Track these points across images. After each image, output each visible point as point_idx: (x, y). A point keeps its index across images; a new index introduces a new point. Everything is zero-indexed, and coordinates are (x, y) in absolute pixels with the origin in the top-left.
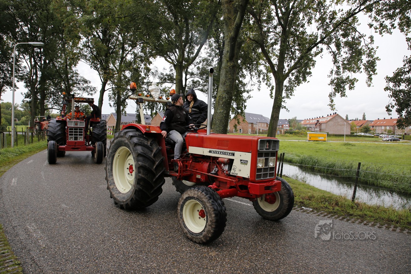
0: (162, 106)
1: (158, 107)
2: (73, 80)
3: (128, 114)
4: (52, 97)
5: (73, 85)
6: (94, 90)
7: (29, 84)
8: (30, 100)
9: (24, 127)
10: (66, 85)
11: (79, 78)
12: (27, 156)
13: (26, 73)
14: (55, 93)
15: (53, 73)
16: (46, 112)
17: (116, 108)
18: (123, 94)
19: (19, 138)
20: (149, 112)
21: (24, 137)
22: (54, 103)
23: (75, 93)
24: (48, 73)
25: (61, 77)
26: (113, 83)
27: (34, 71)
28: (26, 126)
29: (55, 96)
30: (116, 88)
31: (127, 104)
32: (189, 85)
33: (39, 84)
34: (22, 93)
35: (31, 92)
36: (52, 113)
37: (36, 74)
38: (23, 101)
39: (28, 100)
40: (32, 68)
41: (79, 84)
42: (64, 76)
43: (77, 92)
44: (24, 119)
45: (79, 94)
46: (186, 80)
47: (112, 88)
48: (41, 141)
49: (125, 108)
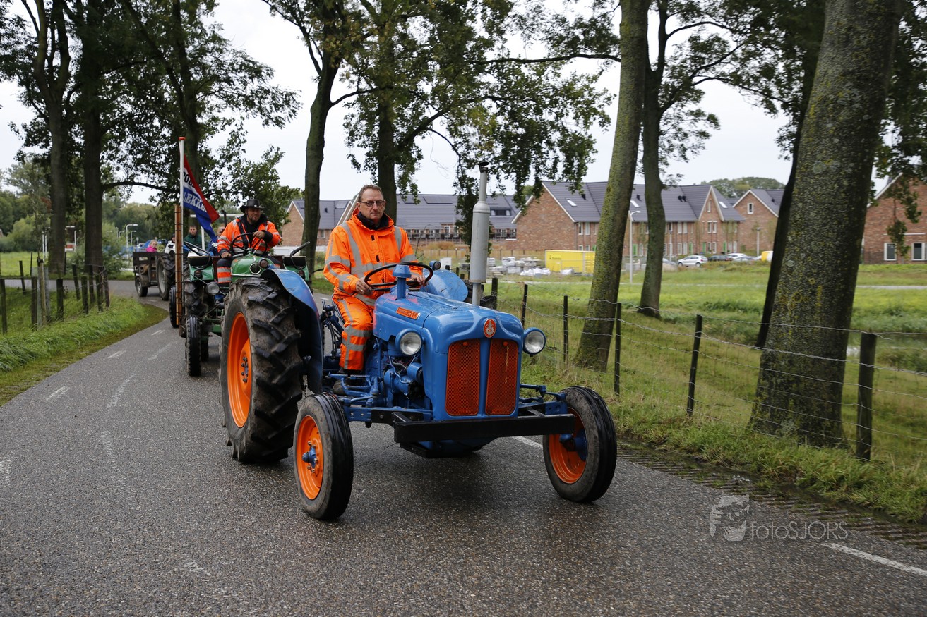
0: (562, 157)
1: (543, 163)
2: (204, 67)
3: (425, 197)
4: (129, 139)
5: (205, 86)
6: (287, 102)
7: (37, 89)
8: (45, 150)
9: (25, 257)
10: (177, 88)
11: (227, 58)
12: (46, 372)
13: (23, 46)
14: (138, 121)
15: (129, 39)
16: (105, 195)
17: (377, 172)
18: (402, 117)
19: (10, 302)
20: (509, 185)
21: (29, 299)
22: (138, 163)
23: (214, 119)
24: (106, 41)
25: (159, 56)
26: (362, 71)
27: (52, 35)
28: (35, 255)
29: (140, 132)
30: (372, 91)
31: (420, 157)
32: (677, 63)
33: (75, 89)
34: (13, 126)
35: (46, 120)
36: (130, 201)
37: (62, 47)
38: (21, 157)
39: (38, 150)
40: (45, 24)
41: (229, 81)
42: (168, 52)
43: (220, 116)
44: (23, 226)
45: (229, 123)
46: (663, 38)
47: (359, 92)
48: (94, 310)
49: (412, 170)
